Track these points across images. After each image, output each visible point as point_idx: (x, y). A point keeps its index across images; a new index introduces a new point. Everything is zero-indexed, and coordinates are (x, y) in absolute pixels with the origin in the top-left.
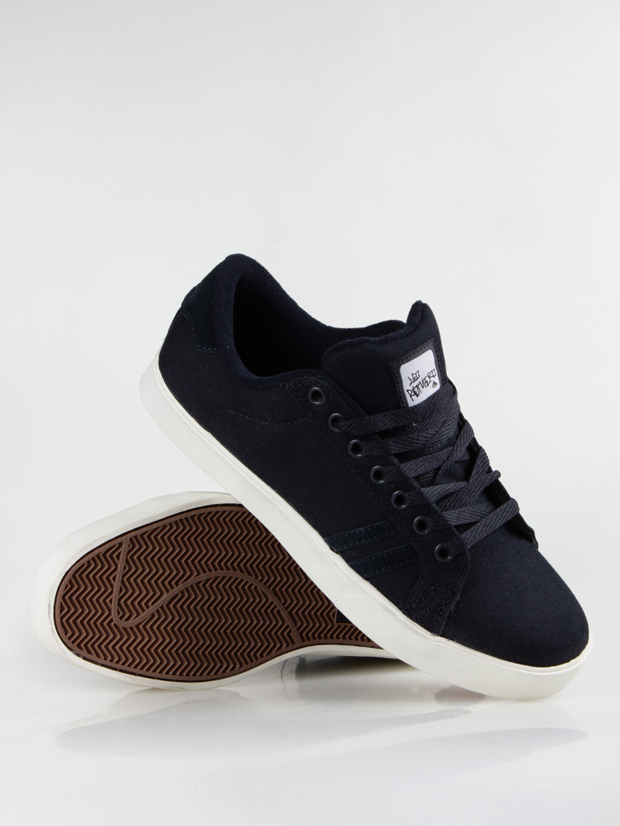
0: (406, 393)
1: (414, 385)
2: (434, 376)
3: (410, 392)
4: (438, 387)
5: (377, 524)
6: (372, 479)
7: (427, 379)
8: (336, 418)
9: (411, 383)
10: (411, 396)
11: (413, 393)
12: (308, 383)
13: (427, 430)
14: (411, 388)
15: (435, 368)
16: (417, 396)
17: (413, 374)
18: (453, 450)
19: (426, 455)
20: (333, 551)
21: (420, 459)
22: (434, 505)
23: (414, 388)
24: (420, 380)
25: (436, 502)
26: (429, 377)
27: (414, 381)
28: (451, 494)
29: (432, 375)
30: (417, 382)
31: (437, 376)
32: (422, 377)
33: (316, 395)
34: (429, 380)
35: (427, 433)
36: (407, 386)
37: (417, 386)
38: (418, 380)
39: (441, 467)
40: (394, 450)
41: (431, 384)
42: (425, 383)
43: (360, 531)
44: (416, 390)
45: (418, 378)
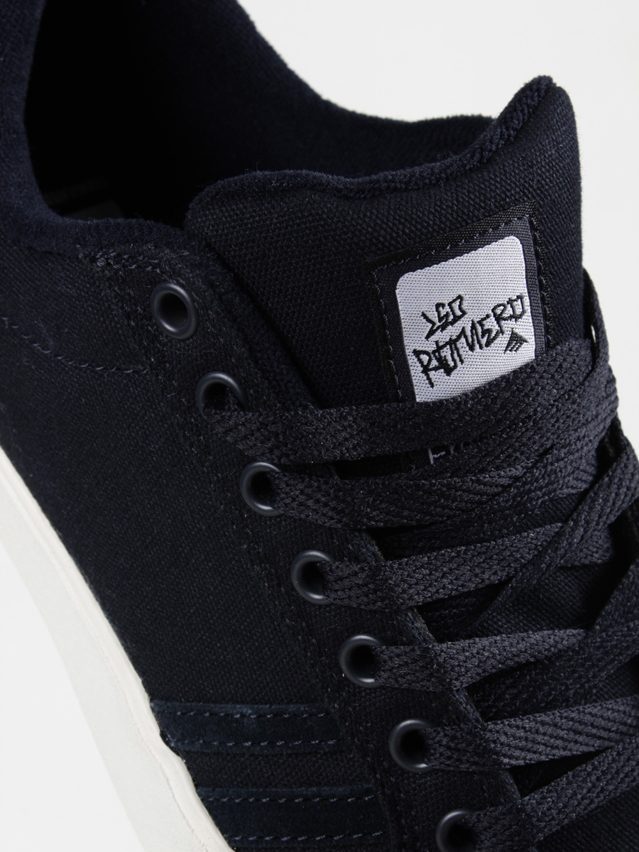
0: (412, 360)
1: (442, 336)
2: (515, 317)
3: (425, 358)
4: (527, 353)
5: (292, 708)
6: (295, 583)
7: (491, 324)
8: (220, 387)
9: (431, 333)
10: (426, 370)
11: (434, 363)
12: (155, 267)
13: (483, 471)
14: (431, 347)
15: (522, 289)
16: (449, 371)
17: (438, 306)
18: (559, 534)
19: (467, 544)
20: (167, 743)
21: (448, 552)
22: (462, 697)
23: (439, 348)
24: (465, 323)
25: (468, 689)
26: (499, 319)
27: (443, 328)
28: (523, 667)
29: (509, 311)
30: (453, 331)
31: (528, 318)
32: (473, 314)
33: (173, 307)
34: (496, 328)
35: (478, 481)
36: (415, 338)
37: (452, 343)
38: (459, 325)
39: (509, 579)
40: (370, 519)
41: (503, 340)
42: (481, 336)
43: (243, 716)
44: (446, 352)
45: (456, 319)
